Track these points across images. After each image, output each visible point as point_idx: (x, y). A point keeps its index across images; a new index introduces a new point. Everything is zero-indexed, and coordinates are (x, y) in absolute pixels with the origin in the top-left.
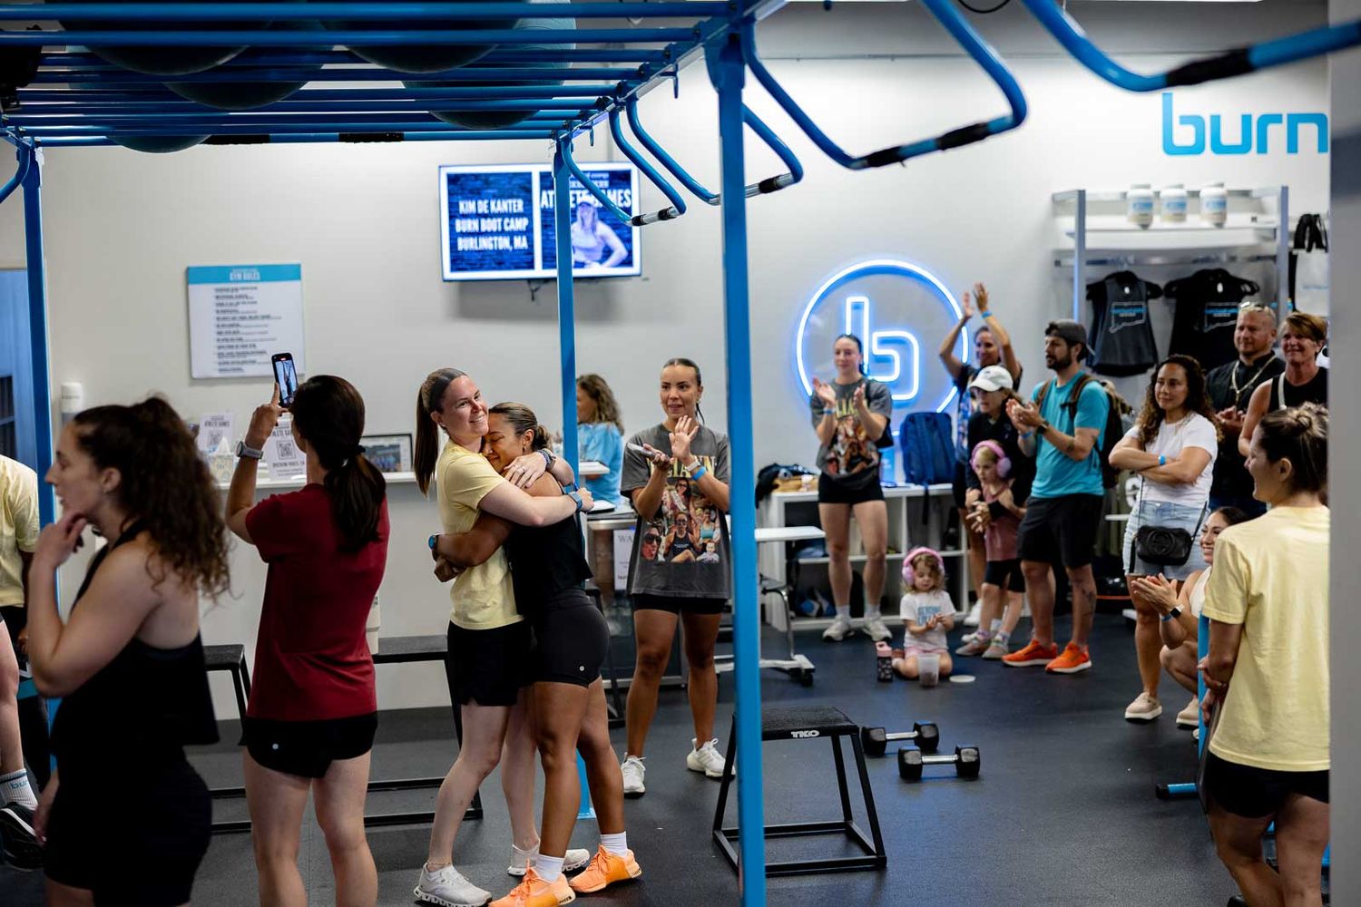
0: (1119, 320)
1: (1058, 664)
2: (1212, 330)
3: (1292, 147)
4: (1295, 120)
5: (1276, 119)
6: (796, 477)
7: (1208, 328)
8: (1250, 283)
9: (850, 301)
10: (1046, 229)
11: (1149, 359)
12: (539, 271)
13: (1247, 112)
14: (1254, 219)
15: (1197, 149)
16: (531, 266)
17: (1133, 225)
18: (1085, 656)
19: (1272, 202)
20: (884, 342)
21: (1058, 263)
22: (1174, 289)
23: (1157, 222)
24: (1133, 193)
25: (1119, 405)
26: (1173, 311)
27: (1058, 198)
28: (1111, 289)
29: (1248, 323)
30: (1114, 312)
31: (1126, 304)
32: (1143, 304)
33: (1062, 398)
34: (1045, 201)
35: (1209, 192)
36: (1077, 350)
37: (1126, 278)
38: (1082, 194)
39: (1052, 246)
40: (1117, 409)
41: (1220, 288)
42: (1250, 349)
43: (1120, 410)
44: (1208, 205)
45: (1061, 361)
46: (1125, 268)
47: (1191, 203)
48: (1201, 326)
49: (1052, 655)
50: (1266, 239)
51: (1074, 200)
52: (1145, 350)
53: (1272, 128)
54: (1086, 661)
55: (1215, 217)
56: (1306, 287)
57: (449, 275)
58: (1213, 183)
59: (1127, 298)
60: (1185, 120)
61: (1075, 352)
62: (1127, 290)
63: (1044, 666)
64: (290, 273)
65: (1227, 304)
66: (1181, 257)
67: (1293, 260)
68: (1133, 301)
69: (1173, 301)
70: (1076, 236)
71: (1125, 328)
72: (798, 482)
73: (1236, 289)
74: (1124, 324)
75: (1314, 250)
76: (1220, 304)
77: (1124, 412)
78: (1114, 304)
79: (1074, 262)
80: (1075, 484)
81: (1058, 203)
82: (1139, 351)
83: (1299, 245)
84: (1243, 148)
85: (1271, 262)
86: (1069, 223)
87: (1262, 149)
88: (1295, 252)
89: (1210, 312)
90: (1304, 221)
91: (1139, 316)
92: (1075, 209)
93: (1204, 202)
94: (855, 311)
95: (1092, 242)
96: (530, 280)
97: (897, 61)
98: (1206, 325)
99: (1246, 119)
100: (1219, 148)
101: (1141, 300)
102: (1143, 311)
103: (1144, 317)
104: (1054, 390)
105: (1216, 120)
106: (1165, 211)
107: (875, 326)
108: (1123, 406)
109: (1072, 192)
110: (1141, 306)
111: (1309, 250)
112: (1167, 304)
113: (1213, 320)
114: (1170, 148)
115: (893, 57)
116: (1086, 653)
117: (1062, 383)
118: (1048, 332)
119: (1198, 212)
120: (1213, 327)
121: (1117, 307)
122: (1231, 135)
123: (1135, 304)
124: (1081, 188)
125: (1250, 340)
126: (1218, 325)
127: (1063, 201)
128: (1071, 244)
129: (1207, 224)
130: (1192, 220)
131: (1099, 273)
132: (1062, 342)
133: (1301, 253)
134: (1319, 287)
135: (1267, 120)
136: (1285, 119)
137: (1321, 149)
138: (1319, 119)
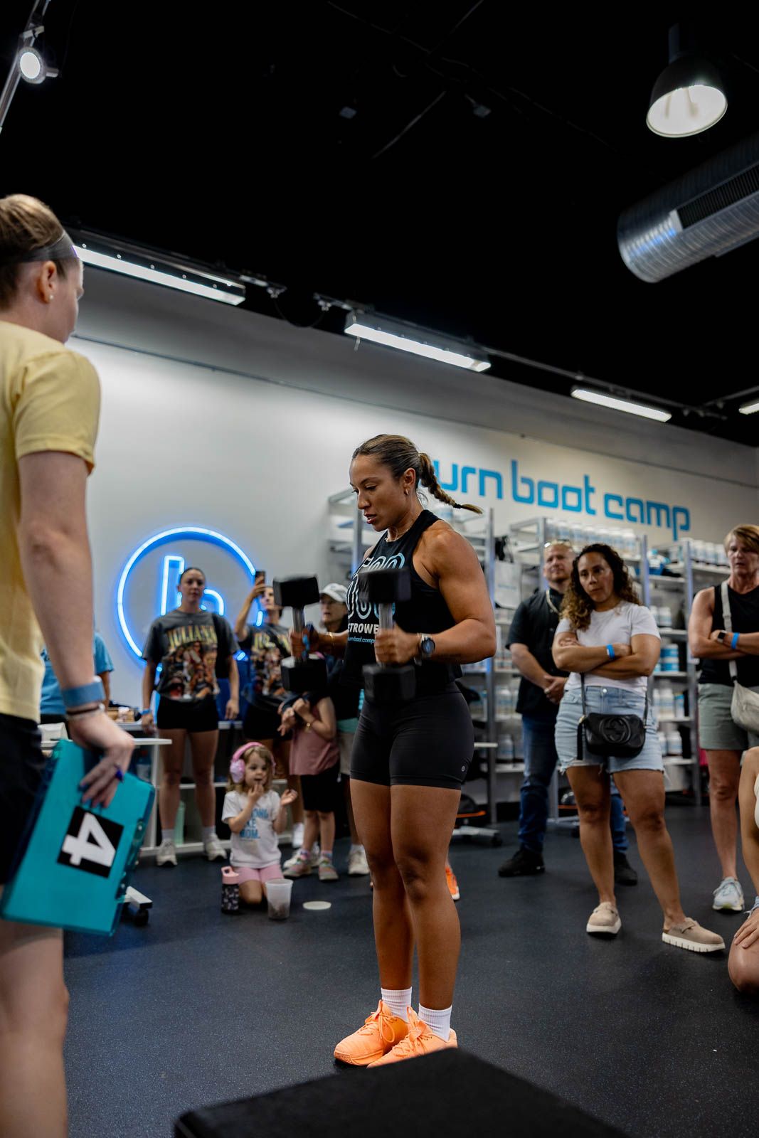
3: (482, 491)
4: (484, 474)
5: (472, 471)
6: (113, 709)
9: (166, 560)
10: (324, 524)
13: (456, 462)
21: (332, 549)
27: (332, 500)
29: (556, 553)
34: (323, 502)
39: (328, 537)
53: (470, 477)
56: (497, 585)
70: (355, 523)
72: (115, 713)
75: (502, 562)
81: (332, 504)
84: (453, 487)
87: (465, 490)
90: (499, 541)
94: (172, 569)
97: (217, 373)
99: (455, 467)
115: (214, 368)
127: (337, 501)
133: (497, 563)
134: (507, 587)
135: (468, 470)
136: (478, 472)
137: (500, 495)
138: (497, 476)
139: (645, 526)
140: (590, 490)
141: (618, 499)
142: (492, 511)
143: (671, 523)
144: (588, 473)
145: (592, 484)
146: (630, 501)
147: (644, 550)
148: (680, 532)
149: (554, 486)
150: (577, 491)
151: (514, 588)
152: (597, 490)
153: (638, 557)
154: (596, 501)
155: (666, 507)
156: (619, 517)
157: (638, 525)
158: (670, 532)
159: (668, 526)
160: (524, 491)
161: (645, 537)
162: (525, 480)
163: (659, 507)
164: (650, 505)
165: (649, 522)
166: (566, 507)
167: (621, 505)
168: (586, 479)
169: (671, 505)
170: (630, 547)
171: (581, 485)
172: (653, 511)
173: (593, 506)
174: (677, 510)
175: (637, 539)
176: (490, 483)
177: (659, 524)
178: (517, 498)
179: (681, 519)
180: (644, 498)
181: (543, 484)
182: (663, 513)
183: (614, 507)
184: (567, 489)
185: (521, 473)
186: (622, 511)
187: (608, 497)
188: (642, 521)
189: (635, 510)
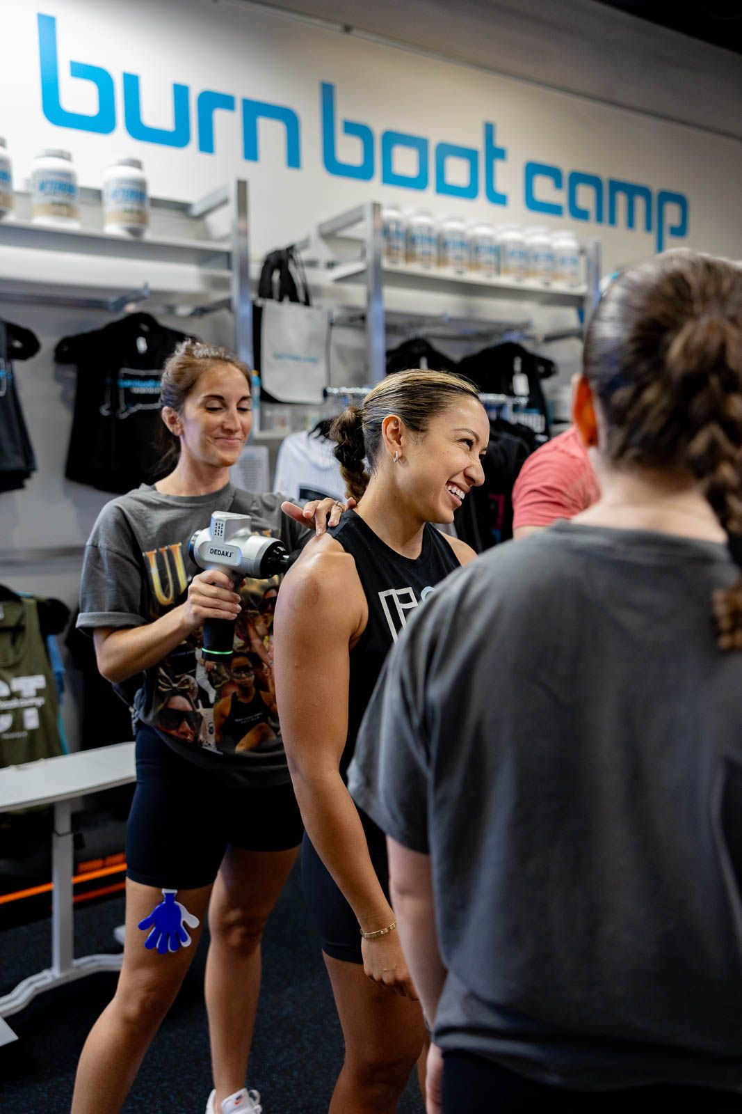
2: (132, 415)
3: (251, 150)
4: (254, 111)
5: (226, 102)
7: (126, 412)
11: (17, 462)
13: (182, 81)
15: (100, 124)
32: (3, 363)
41: (142, 345)
48: (115, 407)
50: (216, 283)
52: (7, 446)
53: (220, 116)
55: (127, 216)
56: (278, 356)
60: (81, 71)
65: (151, 371)
67: (257, 313)
75: (286, 299)
76: (142, 373)
83: (265, 293)
84: (177, 138)
85: (224, 313)
87: (207, 145)
88: (260, 302)
89: (127, 383)
90: (272, 260)
98: (123, 407)
99: (180, 93)
100: (138, 130)
102: (2, 374)
103: (5, 385)
105: (132, 82)
111: (281, 300)
112: (58, 378)
113: (133, 398)
114: (56, 114)
120: (134, 409)
122: (159, 113)
126: (140, 407)
133: (270, 306)
134: (296, 358)
135: (212, 101)
136: (239, 105)
137: (294, 159)
138: (289, 118)
139: (605, 228)
140: (495, 153)
141: (553, 173)
142: (242, 186)
143: (654, 223)
144: (491, 118)
145: (499, 142)
146: (577, 178)
147: (595, 273)
148: (668, 239)
149: (419, 144)
150: (470, 155)
151: (314, 360)
152: (510, 154)
153: (582, 289)
154: (509, 177)
155: (645, 192)
156: (554, 210)
157: (591, 226)
158: (651, 238)
159: (648, 227)
160: (349, 151)
161: (598, 248)
162: (353, 128)
163: (633, 191)
164: (616, 186)
165: (612, 221)
166: (444, 189)
167: (558, 184)
168: (489, 130)
169: (655, 188)
170: (567, 269)
171: (476, 141)
172: (621, 199)
173: (500, 186)
174: (666, 197)
175: (582, 252)
176: (271, 132)
177: (631, 223)
178: (333, 166)
179: (672, 214)
180: (605, 174)
181: (391, 139)
182: (640, 203)
183: (544, 189)
184: (446, 150)
185: (343, 113)
186: (560, 197)
187: (533, 170)
188: (599, 219)
189: (586, 198)
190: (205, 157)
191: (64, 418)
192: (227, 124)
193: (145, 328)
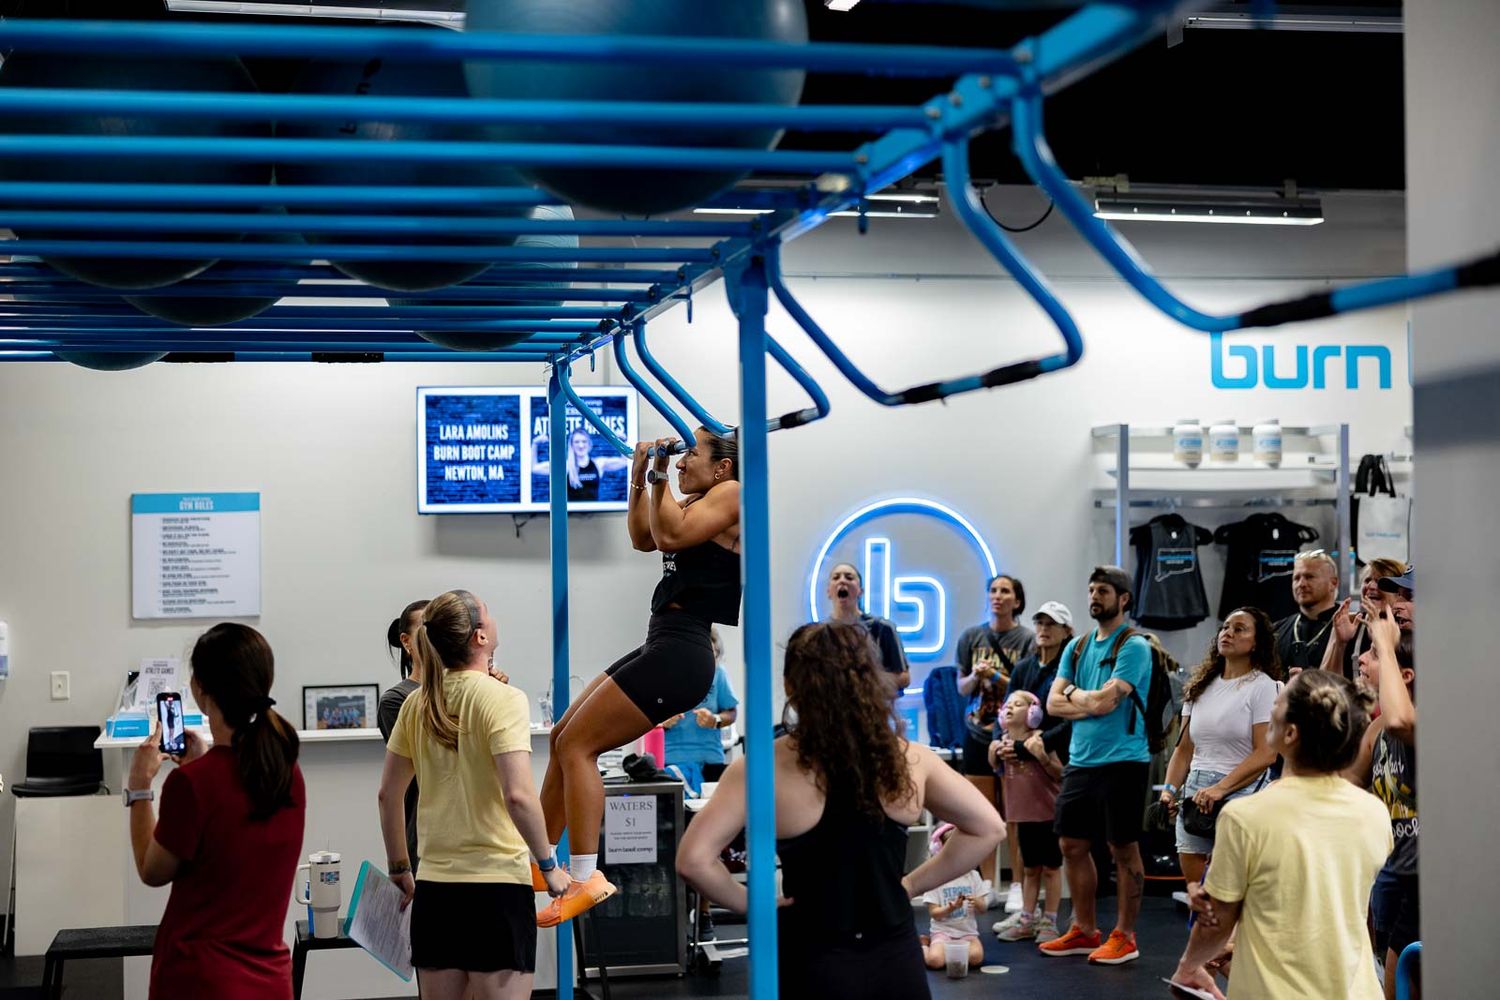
0: (1166, 567)
1: (1102, 953)
2: (1267, 581)
3: (1352, 382)
4: (1354, 353)
5: (1334, 351)
7: (1264, 578)
8: (1308, 529)
9: (870, 542)
10: (1085, 466)
11: (1199, 611)
12: (526, 504)
14: (1312, 460)
15: (1248, 382)
16: (516, 498)
17: (1180, 464)
18: (1130, 944)
19: (1331, 441)
20: (907, 588)
21: (1098, 504)
22: (1225, 534)
23: (1206, 461)
24: (1179, 429)
25: (1165, 661)
26: (1225, 558)
27: (1098, 433)
28: (1157, 533)
29: (1306, 572)
30: (1160, 558)
31: (1173, 550)
32: (1192, 550)
33: (1102, 653)
34: (1084, 437)
35: (1262, 429)
36: (1124, 600)
37: (1174, 522)
38: (1124, 429)
39: (1092, 485)
40: (1164, 666)
41: (1276, 534)
42: (1309, 598)
43: (1166, 667)
44: (1261, 443)
45: (1108, 611)
46: (1172, 510)
47: (1243, 440)
48: (1256, 575)
49: (1095, 944)
50: (1325, 481)
51: (1116, 436)
52: (1195, 601)
53: (1330, 362)
54: (1133, 951)
55: (1270, 456)
56: (1370, 535)
57: (425, 507)
58: (1267, 419)
59: (1174, 543)
60: (1235, 350)
61: (1123, 603)
62: (1174, 535)
63: (1087, 955)
64: (248, 502)
65: (1284, 552)
66: (1232, 499)
67: (1355, 505)
68: (1182, 547)
69: (1225, 548)
70: (1118, 474)
71: (1172, 576)
73: (1294, 537)
74: (1171, 573)
75: (1378, 494)
76: (1276, 552)
77: (1170, 669)
78: (1160, 550)
79: (1116, 503)
80: (1118, 751)
81: (1098, 438)
82: (1188, 603)
83: (1361, 488)
84: (1299, 382)
85: (1331, 507)
86: (1110, 460)
87: (1320, 383)
88: (1357, 496)
89: (1266, 560)
90: (1367, 462)
91: (1188, 564)
92: (1117, 444)
93: (1258, 440)
94: (874, 554)
95: (1136, 481)
96: (515, 515)
97: (923, 281)
98: (1261, 575)
99: (1301, 351)
100: (1273, 382)
101: (1189, 546)
102: (1191, 558)
103: (1193, 563)
104: (1093, 643)
105: (1268, 350)
106: (1215, 449)
107: (897, 570)
108: (1170, 662)
109: (1113, 426)
110: (1189, 553)
111: (1372, 494)
112: (1219, 551)
113: (1269, 569)
114: (1220, 381)
115: (918, 277)
116: (1133, 942)
117: (1104, 636)
118: (1094, 578)
119: (1250, 450)
120: (1268, 577)
121: (1163, 554)
122: (1286, 368)
123: (1183, 550)
124: (1124, 423)
125: (1308, 589)
126: (1274, 574)
127: (1104, 436)
128: (1112, 483)
129: (1260, 464)
130: (1245, 459)
131: (1142, 516)
132: (1110, 588)
133: (1364, 497)
134: (1384, 535)
135: (1324, 353)
136: (1343, 352)
137: (1385, 383)
138: (1380, 352)
142: (1345, 429)
151: (1398, 536)
190: (1319, 391)
191: (1221, 575)
192: (1335, 367)
193: (1275, 520)
